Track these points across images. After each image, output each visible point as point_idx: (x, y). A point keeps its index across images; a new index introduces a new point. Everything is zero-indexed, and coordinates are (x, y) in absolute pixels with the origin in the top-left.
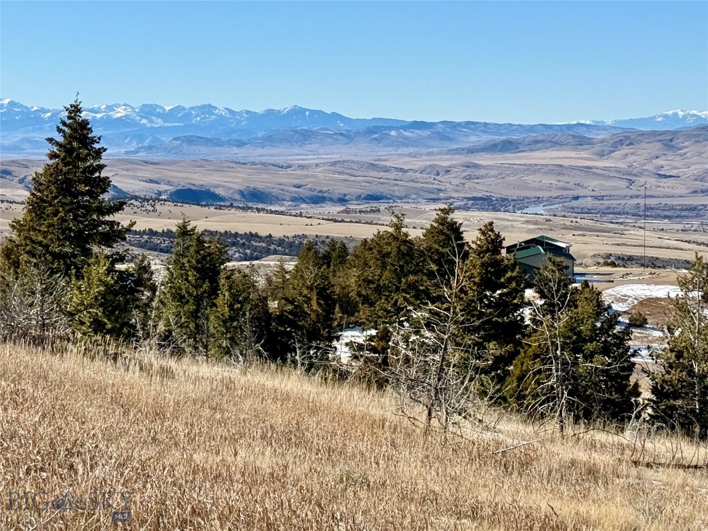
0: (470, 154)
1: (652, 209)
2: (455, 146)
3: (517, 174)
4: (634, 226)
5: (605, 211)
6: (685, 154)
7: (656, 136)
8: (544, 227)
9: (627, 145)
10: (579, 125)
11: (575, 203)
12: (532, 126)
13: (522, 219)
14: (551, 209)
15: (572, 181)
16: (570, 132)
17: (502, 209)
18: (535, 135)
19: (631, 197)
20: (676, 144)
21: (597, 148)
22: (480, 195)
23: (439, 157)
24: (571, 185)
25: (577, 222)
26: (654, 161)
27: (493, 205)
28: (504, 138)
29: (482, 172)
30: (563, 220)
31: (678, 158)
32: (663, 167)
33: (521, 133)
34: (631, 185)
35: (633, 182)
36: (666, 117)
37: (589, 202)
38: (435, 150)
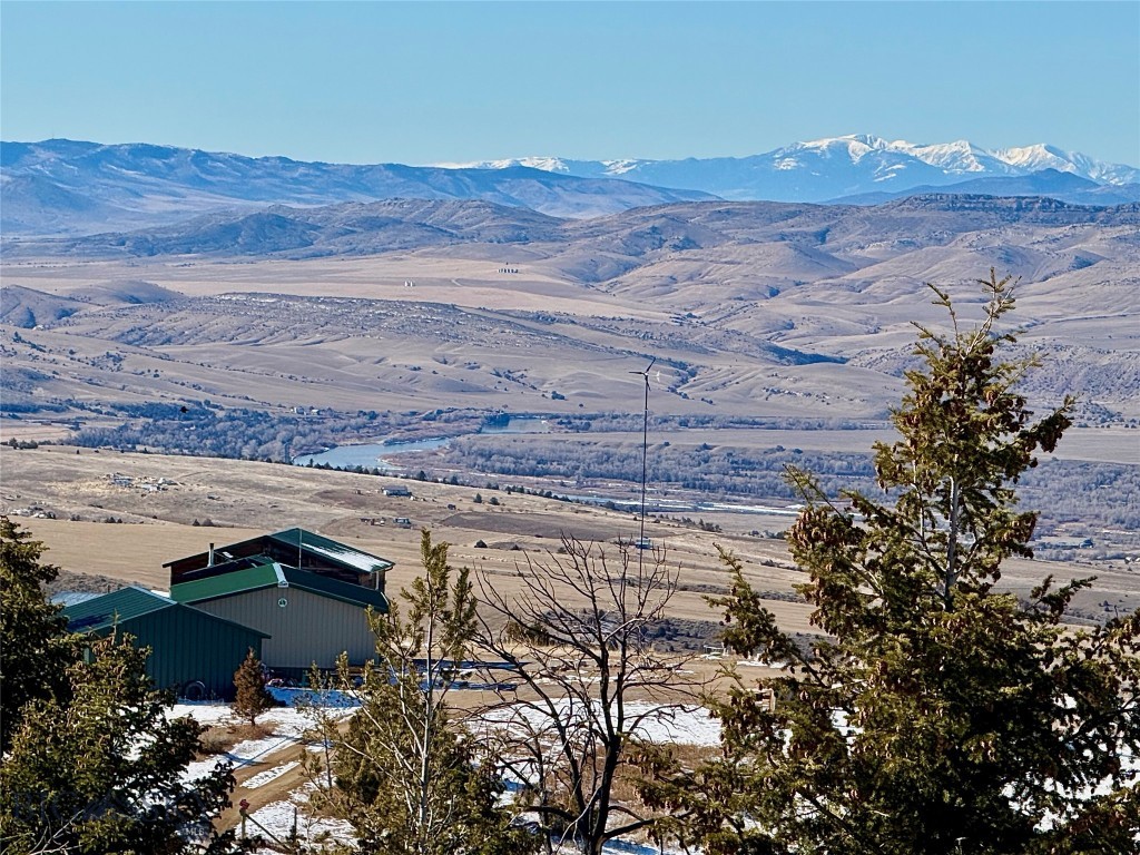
0: (145, 257)
1: (749, 464)
2: (92, 228)
3: (303, 331)
4: (688, 522)
5: (595, 468)
6: (867, 284)
7: (771, 220)
8: (384, 514)
9: (676, 248)
10: (518, 172)
11: (495, 439)
12: (359, 170)
13: (308, 485)
14: (413, 456)
15: (488, 361)
16: (488, 196)
17: (246, 451)
18: (368, 199)
19: (684, 423)
20: (834, 250)
21: (577, 252)
22: (173, 398)
23: (37, 262)
24: (482, 377)
25: (495, 502)
26: (762, 303)
27: (216, 435)
28: (262, 205)
29: (185, 320)
30: (449, 493)
31: (842, 297)
32: (792, 327)
33: (321, 191)
34: (684, 381)
35: (693, 374)
36: (808, 156)
37: (542, 437)
38: (25, 238)
